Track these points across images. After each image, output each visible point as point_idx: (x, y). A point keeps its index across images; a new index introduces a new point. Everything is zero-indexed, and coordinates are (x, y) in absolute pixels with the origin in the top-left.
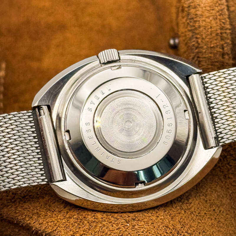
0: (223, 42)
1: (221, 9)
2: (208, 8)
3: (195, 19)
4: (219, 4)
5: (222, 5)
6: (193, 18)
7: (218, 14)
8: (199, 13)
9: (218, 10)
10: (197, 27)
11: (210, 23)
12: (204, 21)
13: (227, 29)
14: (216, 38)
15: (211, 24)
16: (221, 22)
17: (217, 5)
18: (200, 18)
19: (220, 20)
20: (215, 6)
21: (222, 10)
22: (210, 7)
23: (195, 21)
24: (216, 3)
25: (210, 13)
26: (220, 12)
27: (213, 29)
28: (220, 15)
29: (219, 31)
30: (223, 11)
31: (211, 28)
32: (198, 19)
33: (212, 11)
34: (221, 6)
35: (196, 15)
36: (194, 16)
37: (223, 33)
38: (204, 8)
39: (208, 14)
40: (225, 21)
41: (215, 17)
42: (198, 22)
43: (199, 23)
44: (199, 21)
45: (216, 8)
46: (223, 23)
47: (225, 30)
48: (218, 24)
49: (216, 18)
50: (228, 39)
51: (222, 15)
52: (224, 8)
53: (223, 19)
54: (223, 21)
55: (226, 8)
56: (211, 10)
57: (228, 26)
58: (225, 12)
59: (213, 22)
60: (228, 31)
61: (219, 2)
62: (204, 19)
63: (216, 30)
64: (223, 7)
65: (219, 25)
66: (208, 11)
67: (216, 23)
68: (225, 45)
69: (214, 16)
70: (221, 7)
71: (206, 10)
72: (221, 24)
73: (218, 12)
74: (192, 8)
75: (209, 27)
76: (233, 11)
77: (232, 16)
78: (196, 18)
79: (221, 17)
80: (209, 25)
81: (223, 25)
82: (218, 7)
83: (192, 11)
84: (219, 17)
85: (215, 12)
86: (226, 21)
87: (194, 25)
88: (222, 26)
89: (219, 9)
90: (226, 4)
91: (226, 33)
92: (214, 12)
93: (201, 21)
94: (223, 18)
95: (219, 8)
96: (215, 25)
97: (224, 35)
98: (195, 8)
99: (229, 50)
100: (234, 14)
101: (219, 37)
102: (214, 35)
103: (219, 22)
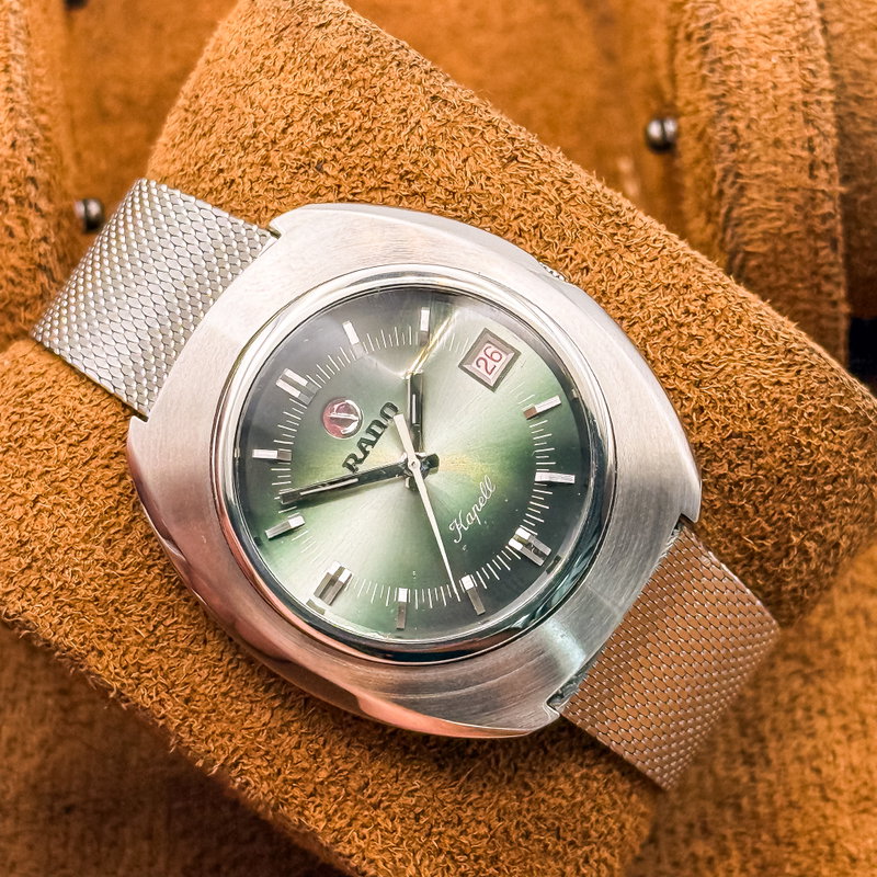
0: (811, 132)
1: (805, 30)
2: (766, 29)
3: (727, 63)
4: (799, 17)
5: (807, 17)
6: (720, 60)
7: (794, 45)
8: (737, 43)
9: (794, 33)
10: (733, 85)
11: (771, 72)
12: (755, 66)
13: (822, 91)
14: (789, 118)
15: (776, 77)
16: (804, 69)
17: (792, 18)
18: (741, 57)
19: (801, 63)
20: (787, 22)
21: (806, 34)
22: (770, 24)
23: (728, 68)
24: (789, 14)
25: (770, 44)
26: (802, 40)
27: (779, 93)
28: (800, 49)
29: (799, 97)
30: (811, 35)
31: (775, 87)
32: (735, 61)
33: (776, 37)
34: (803, 20)
35: (730, 48)
36: (724, 53)
37: (811, 103)
38: (754, 30)
39: (764, 48)
40: (818, 65)
41: (787, 54)
42: (735, 71)
43: (739, 74)
44: (739, 67)
45: (790, 27)
46: (811, 70)
47: (816, 93)
48: (796, 76)
49: (791, 58)
50: (827, 121)
51: (808, 48)
52: (813, 28)
53: (810, 61)
54: (812, 66)
55: (819, 27)
56: (773, 33)
57: (828, 83)
58: (817, 39)
59: (781, 70)
60: (827, 98)
61: (799, 10)
62: (753, 60)
63: (792, 95)
64: (810, 24)
65: (800, 80)
66: (765, 36)
67: (791, 73)
68: (817, 141)
69: (782, 52)
70: (803, 24)
71: (760, 34)
72: (803, 77)
73: (795, 39)
74: (718, 29)
75: (770, 84)
76: (840, 36)
77: (836, 51)
78: (729, 57)
79: (805, 55)
80: (769, 77)
81: (812, 80)
82: (793, 23)
83: (718, 37)
84: (797, 55)
85: (788, 39)
86: (820, 66)
87: (724, 78)
88: (808, 82)
89: (798, 32)
90: (818, 15)
91: (819, 103)
92: (782, 39)
93: (744, 68)
94: (812, 58)
95: (798, 27)
96: (786, 79)
97: (815, 110)
98: (726, 27)
99: (829, 152)
100: (843, 44)
101: (799, 116)
102: (783, 109)
103: (797, 69)
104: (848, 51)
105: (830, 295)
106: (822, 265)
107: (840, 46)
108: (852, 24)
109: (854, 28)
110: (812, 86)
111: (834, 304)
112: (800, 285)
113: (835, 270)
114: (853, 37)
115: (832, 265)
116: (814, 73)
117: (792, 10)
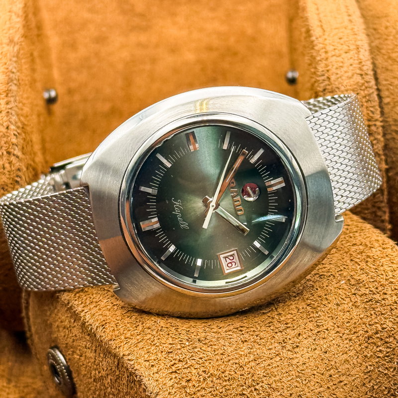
1: (369, 93)
4: (366, 88)
5: (370, 88)
7: (364, 100)
13: (376, 120)
16: (368, 110)
17: (364, 87)
19: (367, 107)
20: (361, 90)
21: (369, 95)
26: (367, 98)
28: (367, 102)
29: (366, 123)
30: (372, 96)
34: (368, 89)
37: (372, 125)
40: (375, 109)
45: (362, 92)
46: (371, 111)
47: (374, 121)
48: (364, 113)
49: (362, 105)
50: (379, 134)
51: (370, 101)
52: (373, 92)
54: (372, 109)
55: (376, 93)
57: (379, 117)
58: (375, 98)
60: (379, 124)
61: (366, 85)
64: (371, 91)
65: (366, 115)
68: (375, 142)
70: (368, 91)
72: (368, 114)
73: (365, 97)
79: (369, 104)
82: (364, 90)
84: (365, 104)
85: (361, 97)
86: (377, 110)
88: (370, 116)
89: (365, 94)
90: (376, 87)
91: (375, 125)
94: (372, 106)
95: (366, 92)
97: (373, 128)
99: (380, 148)
100: (390, 107)
103: (365, 110)
104: (392, 110)
105: (381, 217)
106: (377, 202)
107: (388, 108)
108: (394, 99)
109: (395, 100)
110: (372, 117)
111: (383, 221)
112: (366, 212)
113: (383, 204)
114: (395, 105)
115: (382, 202)
116: (373, 112)
117: (363, 84)
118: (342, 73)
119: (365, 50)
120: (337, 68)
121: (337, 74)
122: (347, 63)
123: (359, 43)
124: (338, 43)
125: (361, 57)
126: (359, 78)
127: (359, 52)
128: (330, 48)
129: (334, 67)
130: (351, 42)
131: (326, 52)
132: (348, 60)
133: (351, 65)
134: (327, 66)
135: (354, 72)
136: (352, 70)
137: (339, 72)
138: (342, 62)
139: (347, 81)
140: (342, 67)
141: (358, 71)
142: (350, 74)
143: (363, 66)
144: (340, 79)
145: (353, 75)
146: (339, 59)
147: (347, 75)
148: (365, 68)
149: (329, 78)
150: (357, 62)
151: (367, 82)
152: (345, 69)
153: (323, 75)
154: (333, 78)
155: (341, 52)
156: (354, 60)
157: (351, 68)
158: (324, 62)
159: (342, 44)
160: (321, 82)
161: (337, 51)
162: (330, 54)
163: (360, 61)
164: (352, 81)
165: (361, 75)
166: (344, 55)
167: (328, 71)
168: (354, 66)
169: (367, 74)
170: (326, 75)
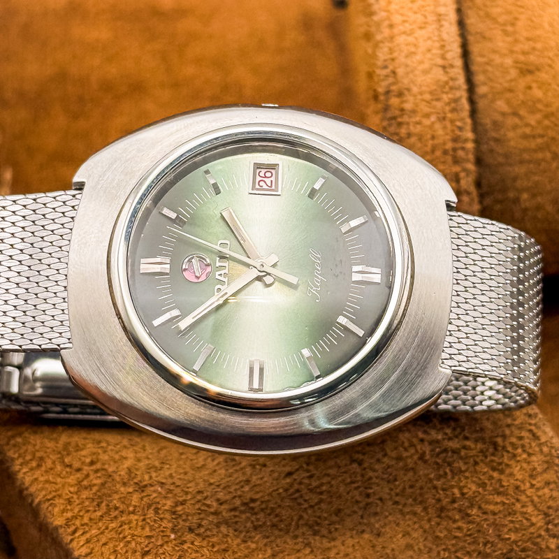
0: (456, 169)
1: (455, 98)
2: (427, 97)
3: (400, 120)
4: (451, 88)
5: (456, 89)
6: (394, 118)
7: (447, 108)
8: (408, 106)
9: (447, 101)
10: (403, 135)
11: (431, 126)
12: (419, 123)
13: (466, 141)
14: (442, 160)
15: (434, 131)
16: (454, 125)
17: (447, 89)
18: (410, 117)
19: (452, 121)
20: (443, 92)
21: (456, 100)
22: (431, 93)
23: (400, 124)
24: (444, 87)
25: (430, 107)
26: (453, 105)
27: (436, 142)
28: (451, 111)
29: (449, 146)
30: (459, 102)
31: (433, 138)
32: (405, 119)
33: (434, 103)
34: (454, 91)
35: (402, 110)
36: (397, 113)
37: (458, 149)
38: (419, 97)
39: (427, 110)
41: (442, 115)
42: (405, 126)
43: (409, 128)
44: (408, 124)
45: (445, 96)
46: (458, 127)
47: (461, 142)
48: (449, 130)
49: (444, 118)
50: (468, 161)
51: (457, 110)
52: (461, 97)
53: (459, 120)
54: (458, 124)
55: (466, 96)
56: (432, 100)
57: (470, 135)
58: (464, 104)
59: (438, 126)
60: (469, 145)
61: (451, 83)
62: (417, 119)
63: (444, 144)
64: (458, 94)
65: (450, 133)
66: (427, 102)
67: (445, 128)
68: (462, 175)
69: (438, 113)
71: (423, 100)
72: (453, 131)
73: (448, 104)
74: (394, 95)
75: (429, 136)
78: (401, 116)
79: (455, 116)
80: (430, 132)
81: (458, 133)
82: (447, 93)
83: (394, 101)
84: (449, 115)
85: (443, 104)
86: (465, 123)
87: (398, 131)
88: (456, 135)
89: (450, 99)
90: (465, 86)
91: (463, 149)
92: (439, 105)
93: (411, 124)
94: (459, 118)
95: (450, 96)
96: (440, 132)
97: (461, 153)
98: (400, 94)
99: (470, 183)
100: (487, 101)
101: (449, 159)
102: (438, 153)
103: (449, 125)
104: (490, 106)
108: (493, 87)
109: (495, 90)
110: (459, 137)
114: (494, 97)
116: (460, 129)
117: (447, 83)
118: (415, 65)
119: (451, 24)
120: (407, 57)
121: (407, 66)
122: (423, 46)
123: (442, 10)
124: (411, 9)
125: (445, 36)
126: (440, 71)
127: (441, 26)
128: (397, 19)
129: (403, 54)
130: (428, 8)
131: (391, 26)
132: (425, 41)
133: (429, 50)
134: (391, 51)
135: (433, 62)
136: (431, 59)
137: (409, 62)
138: (415, 45)
139: (423, 78)
140: (414, 53)
141: (440, 62)
142: (426, 66)
143: (448, 51)
144: (411, 76)
145: (431, 69)
146: (411, 39)
147: (421, 67)
148: (449, 56)
149: (394, 72)
150: (437, 45)
151: (452, 79)
152: (418, 57)
153: (386, 67)
154: (400, 71)
155: (414, 26)
156: (434, 41)
157: (429, 56)
158: (387, 44)
159: (415, 13)
160: (382, 77)
161: (407, 25)
162: (395, 31)
163: (442, 43)
164: (429, 79)
165: (444, 67)
166: (419, 33)
167: (393, 60)
168: (434, 51)
169: (452, 66)
170: (391, 67)
